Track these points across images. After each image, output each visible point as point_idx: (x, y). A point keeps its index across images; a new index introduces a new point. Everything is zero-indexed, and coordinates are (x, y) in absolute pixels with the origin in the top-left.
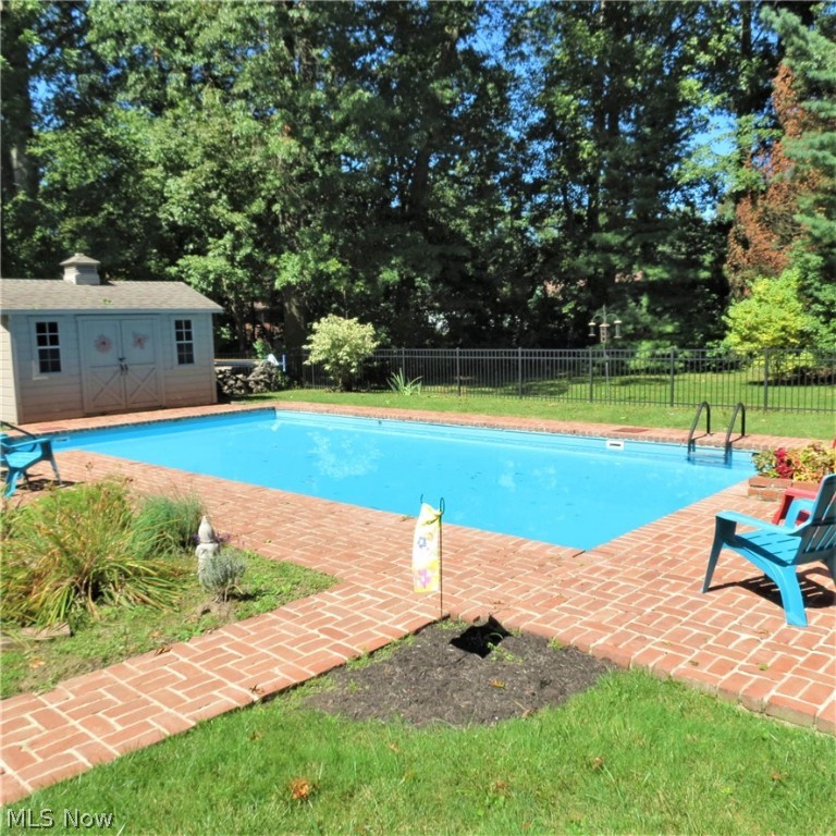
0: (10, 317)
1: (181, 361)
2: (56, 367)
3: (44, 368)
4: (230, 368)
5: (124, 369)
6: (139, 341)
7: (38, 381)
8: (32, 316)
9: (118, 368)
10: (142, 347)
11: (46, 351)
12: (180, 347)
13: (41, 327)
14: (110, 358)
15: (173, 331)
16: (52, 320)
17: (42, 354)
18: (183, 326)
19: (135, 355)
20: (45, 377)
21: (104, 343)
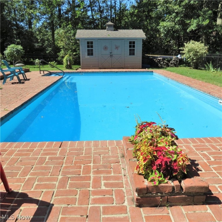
0: (80, 40)
1: (130, 54)
2: (92, 54)
3: (89, 54)
4: (162, 58)
5: (111, 56)
6: (117, 48)
7: (87, 58)
8: (86, 39)
9: (110, 55)
10: (117, 50)
11: (89, 49)
12: (130, 50)
13: (88, 43)
14: (107, 52)
15: (128, 45)
16: (92, 41)
17: (88, 50)
18: (132, 44)
19: (115, 52)
20: (89, 57)
21: (106, 48)
